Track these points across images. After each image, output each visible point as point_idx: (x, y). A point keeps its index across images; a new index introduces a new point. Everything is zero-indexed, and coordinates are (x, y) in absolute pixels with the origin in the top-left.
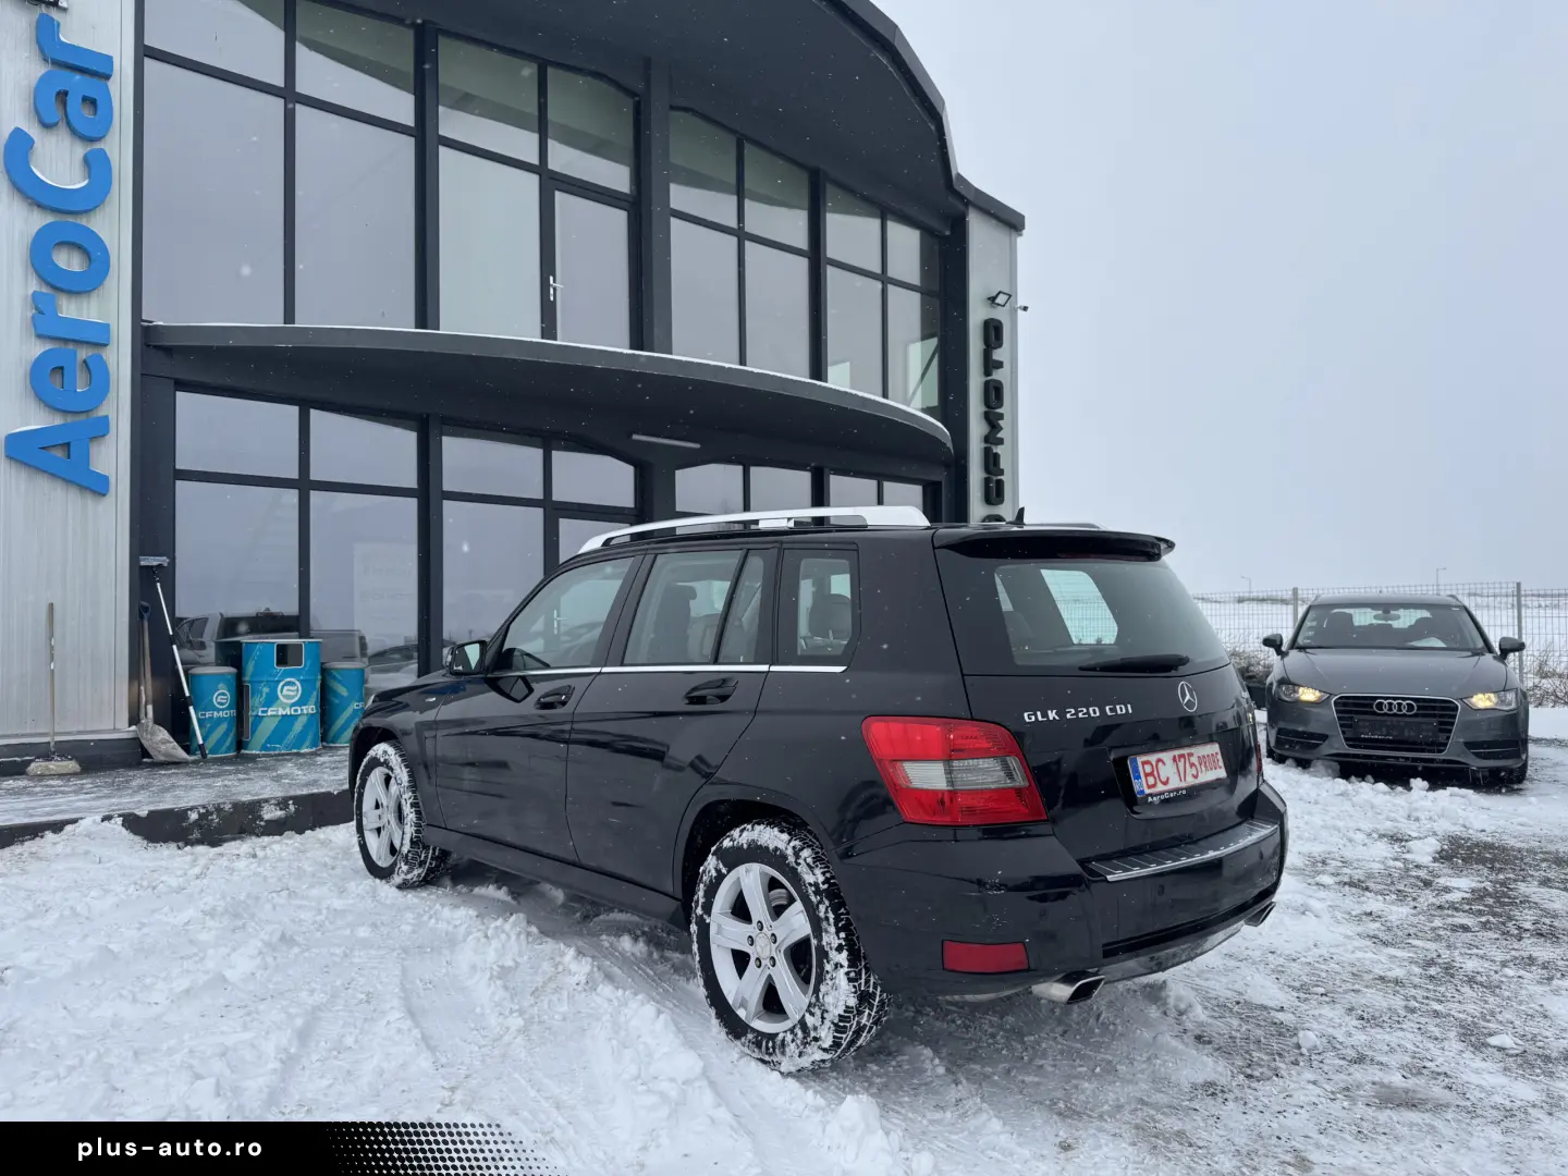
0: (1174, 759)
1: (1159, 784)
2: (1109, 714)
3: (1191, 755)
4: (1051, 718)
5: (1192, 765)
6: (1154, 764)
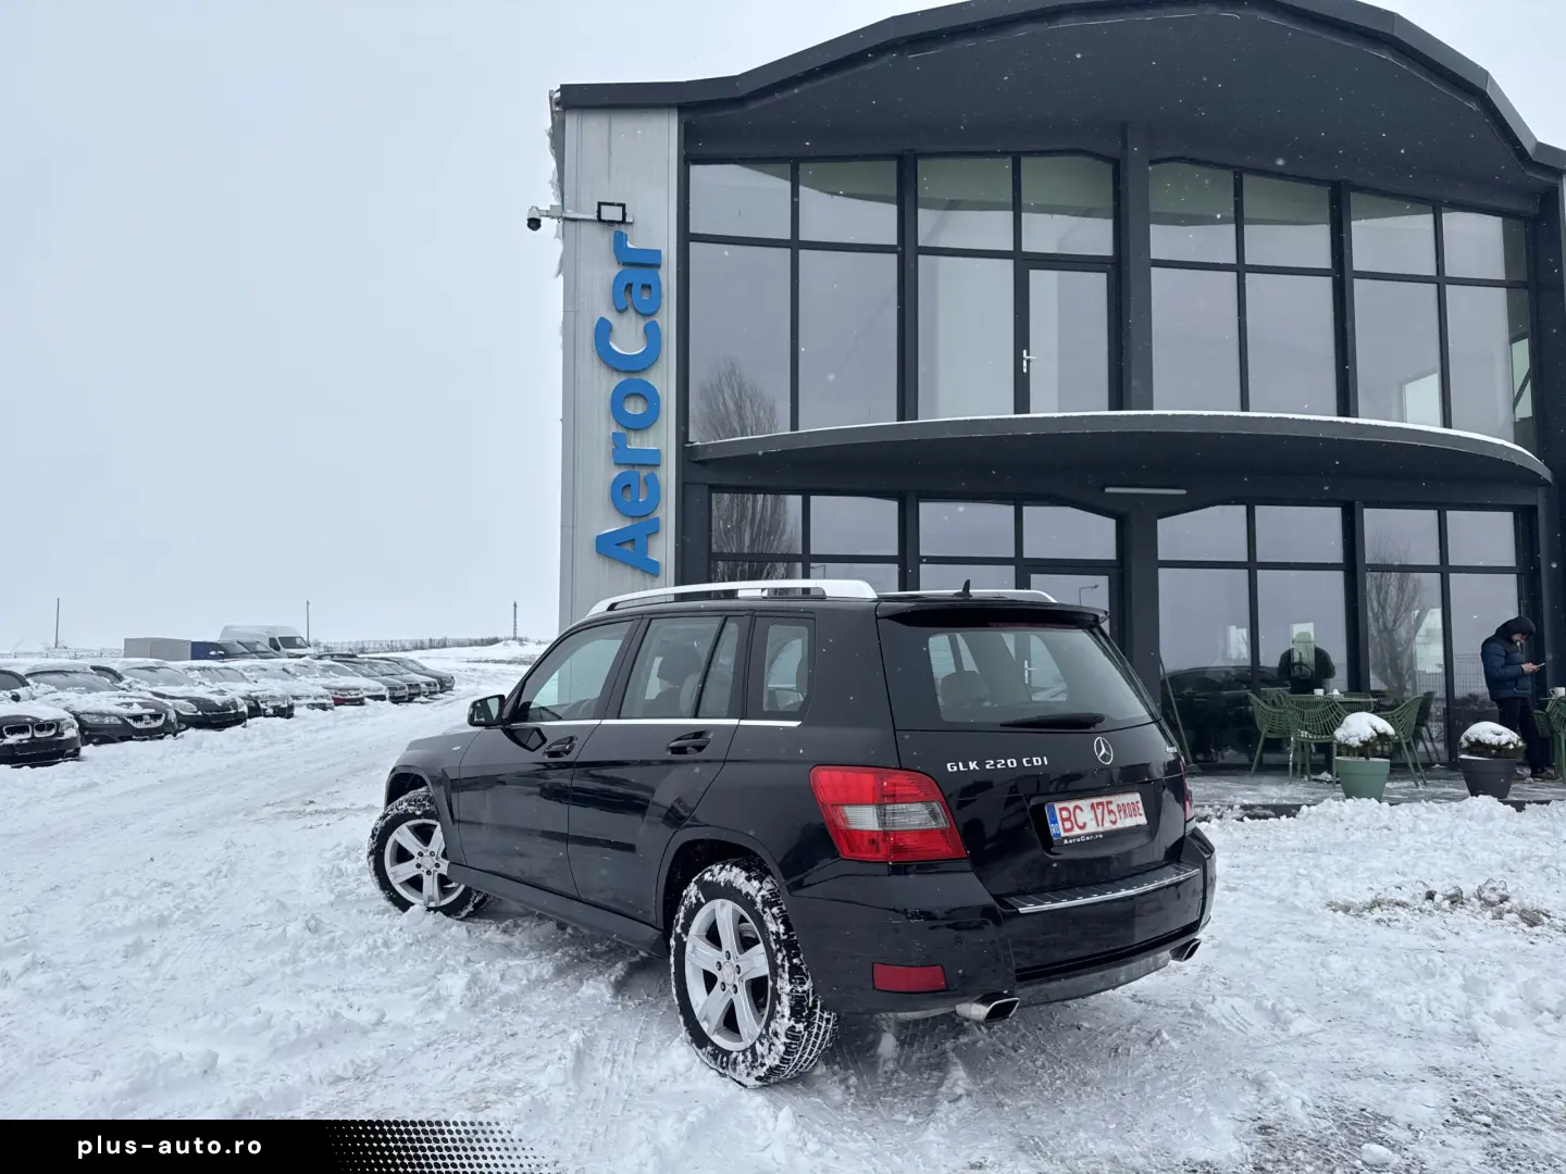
0: (1092, 806)
1: (1076, 828)
2: (1026, 765)
3: (1110, 803)
4: (972, 768)
5: (1110, 812)
6: (1072, 810)
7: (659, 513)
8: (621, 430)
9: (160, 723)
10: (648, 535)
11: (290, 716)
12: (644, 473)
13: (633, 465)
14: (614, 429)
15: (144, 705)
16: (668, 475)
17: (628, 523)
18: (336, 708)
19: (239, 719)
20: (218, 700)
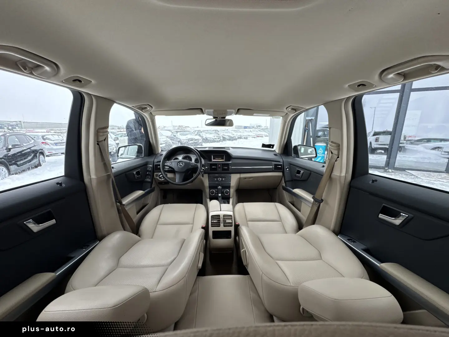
9: (219, 139)
11: (247, 139)
15: (217, 137)
18: (257, 138)
19: (236, 139)
20: (232, 136)
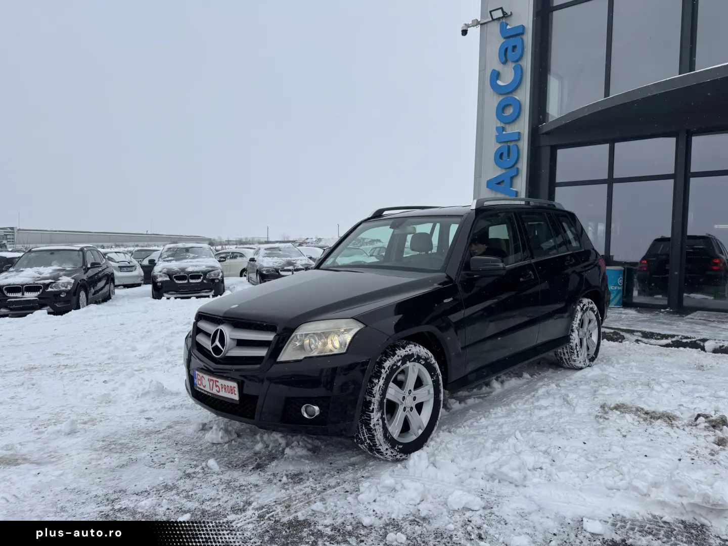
7: (519, 166)
8: (503, 125)
10: (512, 178)
12: (511, 144)
13: (507, 142)
14: (500, 124)
16: (524, 145)
17: (504, 171)
